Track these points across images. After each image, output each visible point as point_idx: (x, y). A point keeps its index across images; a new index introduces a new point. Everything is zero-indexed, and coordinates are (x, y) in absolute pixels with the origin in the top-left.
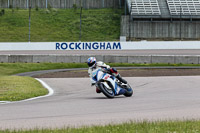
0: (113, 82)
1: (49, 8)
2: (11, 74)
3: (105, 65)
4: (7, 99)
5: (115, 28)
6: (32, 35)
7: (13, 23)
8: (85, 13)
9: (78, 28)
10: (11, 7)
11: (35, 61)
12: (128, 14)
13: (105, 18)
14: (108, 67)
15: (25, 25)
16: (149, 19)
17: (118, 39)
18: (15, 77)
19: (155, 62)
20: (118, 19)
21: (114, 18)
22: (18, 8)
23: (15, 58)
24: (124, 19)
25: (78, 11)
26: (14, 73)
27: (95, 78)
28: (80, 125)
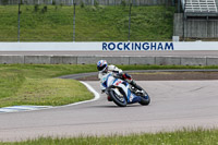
0: (126, 89)
1: (96, 4)
2: (53, 77)
3: (117, 69)
4: (49, 104)
5: (168, 26)
6: (76, 34)
7: (56, 21)
8: (134, 10)
9: (126, 27)
10: (54, 4)
11: (80, 62)
12: (182, 11)
13: (157, 16)
14: (120, 71)
15: (69, 23)
16: (205, 17)
17: (171, 39)
18: (58, 80)
19: (211, 64)
20: (171, 17)
21: (167, 16)
22: (61, 5)
23: (58, 59)
24: (178, 17)
25: (127, 8)
26: (57, 76)
27: (105, 84)
28: (128, 132)
